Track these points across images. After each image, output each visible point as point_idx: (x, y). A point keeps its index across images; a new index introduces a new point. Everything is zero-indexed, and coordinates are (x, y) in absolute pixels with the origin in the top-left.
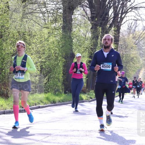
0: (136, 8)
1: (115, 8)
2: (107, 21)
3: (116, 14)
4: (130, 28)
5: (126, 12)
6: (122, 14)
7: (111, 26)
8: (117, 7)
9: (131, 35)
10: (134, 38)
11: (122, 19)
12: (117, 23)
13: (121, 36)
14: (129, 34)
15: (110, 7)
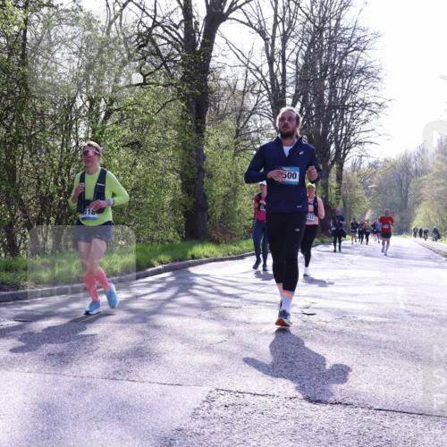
0: (360, 143)
1: (337, 144)
2: (329, 158)
3: (338, 150)
4: (354, 165)
5: (350, 148)
6: (345, 149)
7: (332, 164)
8: (339, 142)
9: (356, 173)
10: (358, 176)
11: (345, 155)
12: (340, 160)
13: (344, 173)
14: (353, 171)
15: (332, 143)
